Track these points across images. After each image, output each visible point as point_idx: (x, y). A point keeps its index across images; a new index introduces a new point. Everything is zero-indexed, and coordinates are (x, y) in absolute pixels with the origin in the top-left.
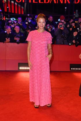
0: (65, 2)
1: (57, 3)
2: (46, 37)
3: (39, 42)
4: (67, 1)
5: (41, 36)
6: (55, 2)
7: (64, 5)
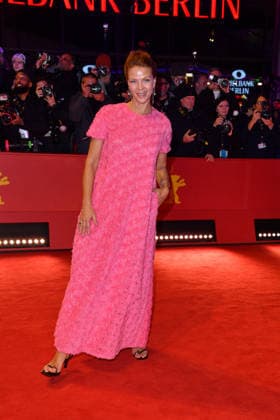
0: (103, 8)
1: (76, 7)
2: (159, 133)
4: (108, 4)
6: (68, 5)
7: (99, 17)
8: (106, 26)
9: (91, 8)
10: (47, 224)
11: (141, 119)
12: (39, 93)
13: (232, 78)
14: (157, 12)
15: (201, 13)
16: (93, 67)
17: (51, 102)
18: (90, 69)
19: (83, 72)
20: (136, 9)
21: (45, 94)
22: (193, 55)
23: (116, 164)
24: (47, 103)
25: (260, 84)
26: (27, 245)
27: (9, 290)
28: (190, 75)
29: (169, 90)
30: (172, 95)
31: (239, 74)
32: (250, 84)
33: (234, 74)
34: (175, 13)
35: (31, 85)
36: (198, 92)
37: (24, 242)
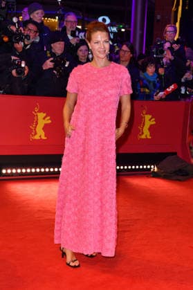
25: (123, 30)
32: (114, 29)
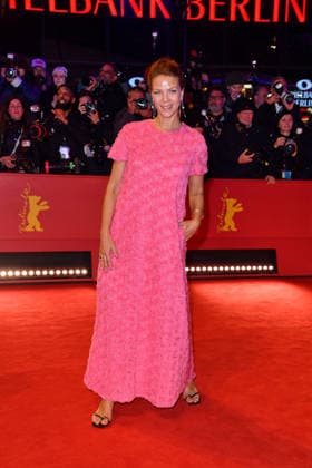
0: (153, 14)
1: (122, 14)
2: (187, 152)
3: (157, 171)
5: (164, 146)
6: (113, 12)
8: (155, 35)
9: (140, 14)
10: (90, 253)
11: (165, 136)
12: (82, 109)
13: (297, 90)
14: (212, 17)
15: (262, 16)
16: (141, 79)
17: (95, 119)
18: (137, 82)
19: (129, 86)
20: (189, 15)
21: (88, 110)
22: (251, 65)
23: (136, 187)
24: (90, 120)
26: (68, 276)
27: (49, 325)
28: (248, 86)
29: (225, 104)
30: (228, 110)
31: (304, 85)
33: (299, 84)
34: (233, 17)
35: (74, 100)
36: (257, 106)
37: (65, 272)
